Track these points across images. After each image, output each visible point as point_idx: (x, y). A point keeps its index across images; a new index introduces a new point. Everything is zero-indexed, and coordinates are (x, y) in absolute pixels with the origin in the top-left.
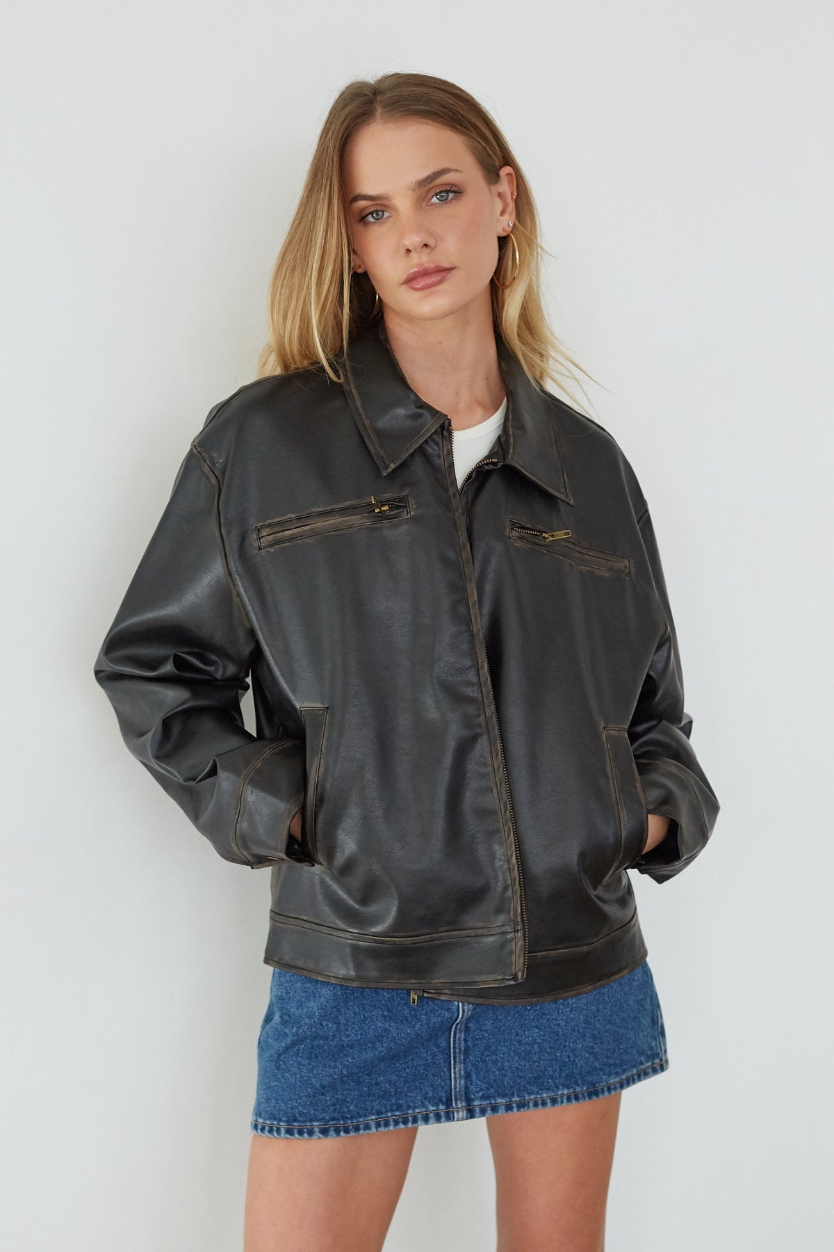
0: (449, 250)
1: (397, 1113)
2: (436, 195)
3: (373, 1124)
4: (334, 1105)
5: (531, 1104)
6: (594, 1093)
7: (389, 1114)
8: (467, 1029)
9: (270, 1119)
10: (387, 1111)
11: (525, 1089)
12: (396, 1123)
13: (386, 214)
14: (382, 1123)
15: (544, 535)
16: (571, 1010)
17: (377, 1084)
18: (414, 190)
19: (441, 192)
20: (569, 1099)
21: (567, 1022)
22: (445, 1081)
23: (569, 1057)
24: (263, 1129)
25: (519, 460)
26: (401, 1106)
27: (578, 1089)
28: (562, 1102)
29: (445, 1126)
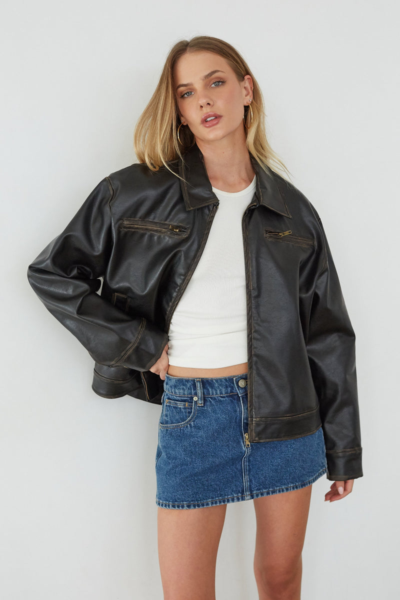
0: (220, 106)
1: (220, 498)
2: (214, 83)
3: (210, 503)
4: (193, 494)
5: (278, 491)
6: (303, 485)
7: (217, 499)
8: (249, 461)
9: (165, 501)
10: (216, 497)
11: (275, 485)
12: (220, 502)
13: (193, 93)
14: (214, 502)
15: (280, 234)
16: (294, 450)
17: (211, 485)
18: (203, 80)
19: (216, 82)
20: (293, 489)
21: (292, 455)
22: (241, 483)
23: (293, 470)
24: (162, 505)
25: (266, 202)
26: (222, 495)
27: (297, 484)
28: (291, 490)
29: (241, 502)
